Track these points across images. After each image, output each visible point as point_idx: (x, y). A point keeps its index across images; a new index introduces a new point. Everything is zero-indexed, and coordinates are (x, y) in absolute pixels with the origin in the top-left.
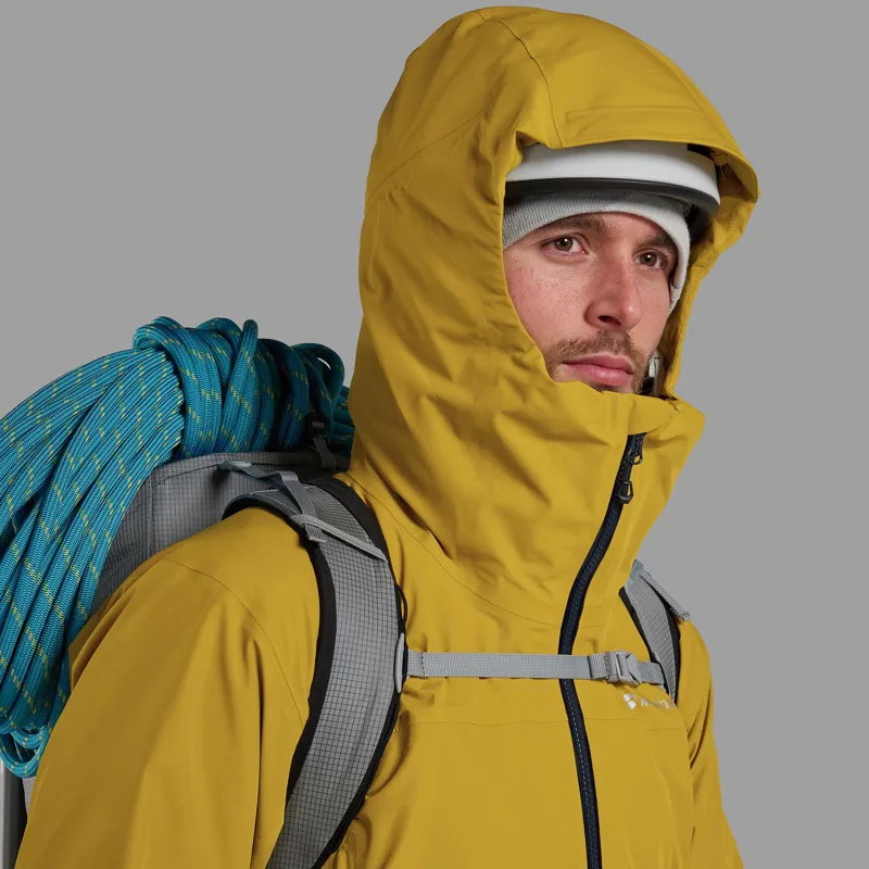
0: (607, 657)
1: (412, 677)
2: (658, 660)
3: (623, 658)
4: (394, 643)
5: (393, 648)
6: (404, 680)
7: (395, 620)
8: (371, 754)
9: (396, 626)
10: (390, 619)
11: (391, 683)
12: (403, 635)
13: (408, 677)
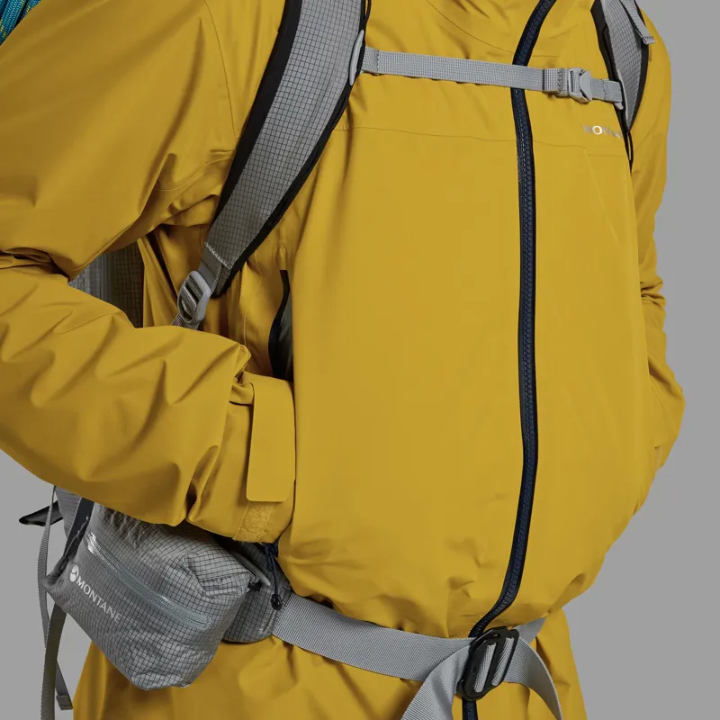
0: (561, 73)
1: (366, 72)
2: (620, 78)
3: (576, 75)
4: (353, 38)
5: (352, 44)
6: (357, 75)
7: (358, 17)
8: (317, 138)
9: (357, 22)
10: (353, 15)
11: (345, 76)
12: (362, 32)
13: (361, 72)
